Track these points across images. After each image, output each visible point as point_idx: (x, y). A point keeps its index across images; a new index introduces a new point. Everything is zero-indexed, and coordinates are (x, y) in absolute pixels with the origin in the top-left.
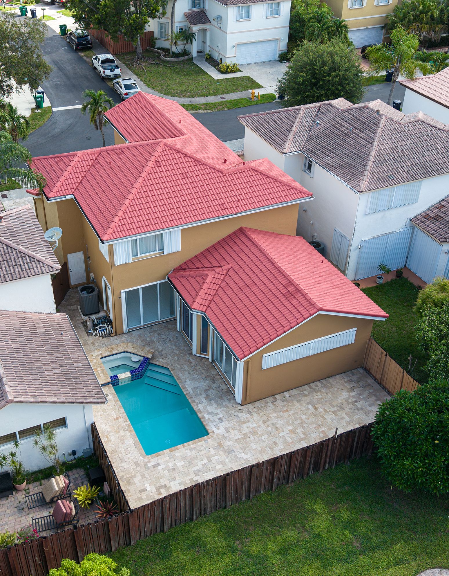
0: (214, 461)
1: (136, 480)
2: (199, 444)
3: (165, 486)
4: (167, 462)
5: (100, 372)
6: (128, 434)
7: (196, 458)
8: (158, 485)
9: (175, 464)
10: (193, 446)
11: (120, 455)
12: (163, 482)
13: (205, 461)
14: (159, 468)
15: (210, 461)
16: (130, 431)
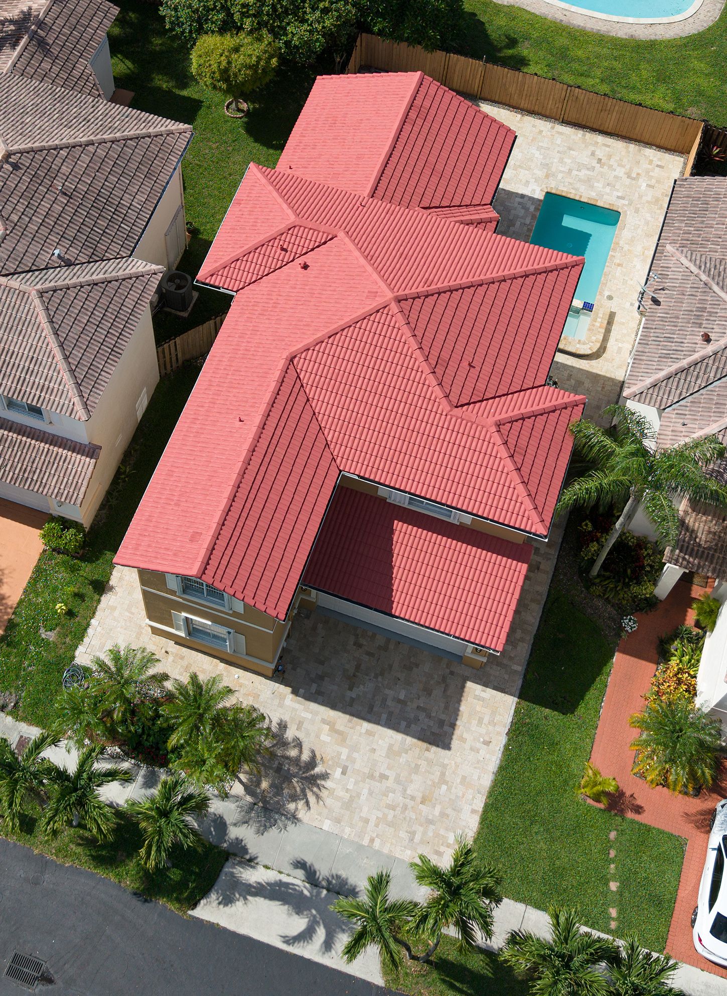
0: (568, 167)
1: (648, 198)
2: (565, 189)
3: (629, 177)
4: (608, 194)
5: (599, 320)
6: (621, 243)
7: (580, 180)
8: (634, 182)
9: (603, 187)
10: (573, 191)
11: (645, 228)
12: (628, 181)
13: (575, 172)
14: (620, 194)
15: (570, 171)
16: (618, 244)
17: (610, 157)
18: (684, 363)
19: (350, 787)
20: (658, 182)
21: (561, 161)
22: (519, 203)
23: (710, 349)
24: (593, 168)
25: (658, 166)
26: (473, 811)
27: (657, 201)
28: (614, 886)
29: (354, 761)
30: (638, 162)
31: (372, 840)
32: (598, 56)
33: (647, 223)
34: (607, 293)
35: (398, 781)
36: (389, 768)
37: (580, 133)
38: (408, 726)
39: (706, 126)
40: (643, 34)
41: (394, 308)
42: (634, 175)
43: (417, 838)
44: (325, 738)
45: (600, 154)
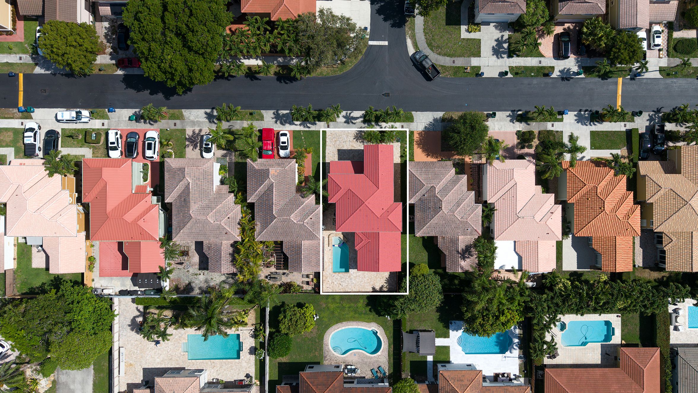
0: (346, 280)
2: (345, 274)
7: (343, 278)
9: (338, 278)
14: (334, 277)
18: (314, 213)
19: (348, 139)
20: (327, 283)
21: (348, 281)
22: (354, 267)
23: (310, 217)
24: (341, 282)
25: (328, 288)
26: (328, 142)
27: (326, 278)
28: (303, 138)
30: (332, 287)
31: (342, 132)
32: (348, 314)
33: (327, 271)
34: (331, 251)
36: (343, 144)
37: (346, 291)
39: (320, 293)
40: (339, 325)
41: (364, 201)
42: (333, 283)
44: (355, 145)
45: (341, 286)
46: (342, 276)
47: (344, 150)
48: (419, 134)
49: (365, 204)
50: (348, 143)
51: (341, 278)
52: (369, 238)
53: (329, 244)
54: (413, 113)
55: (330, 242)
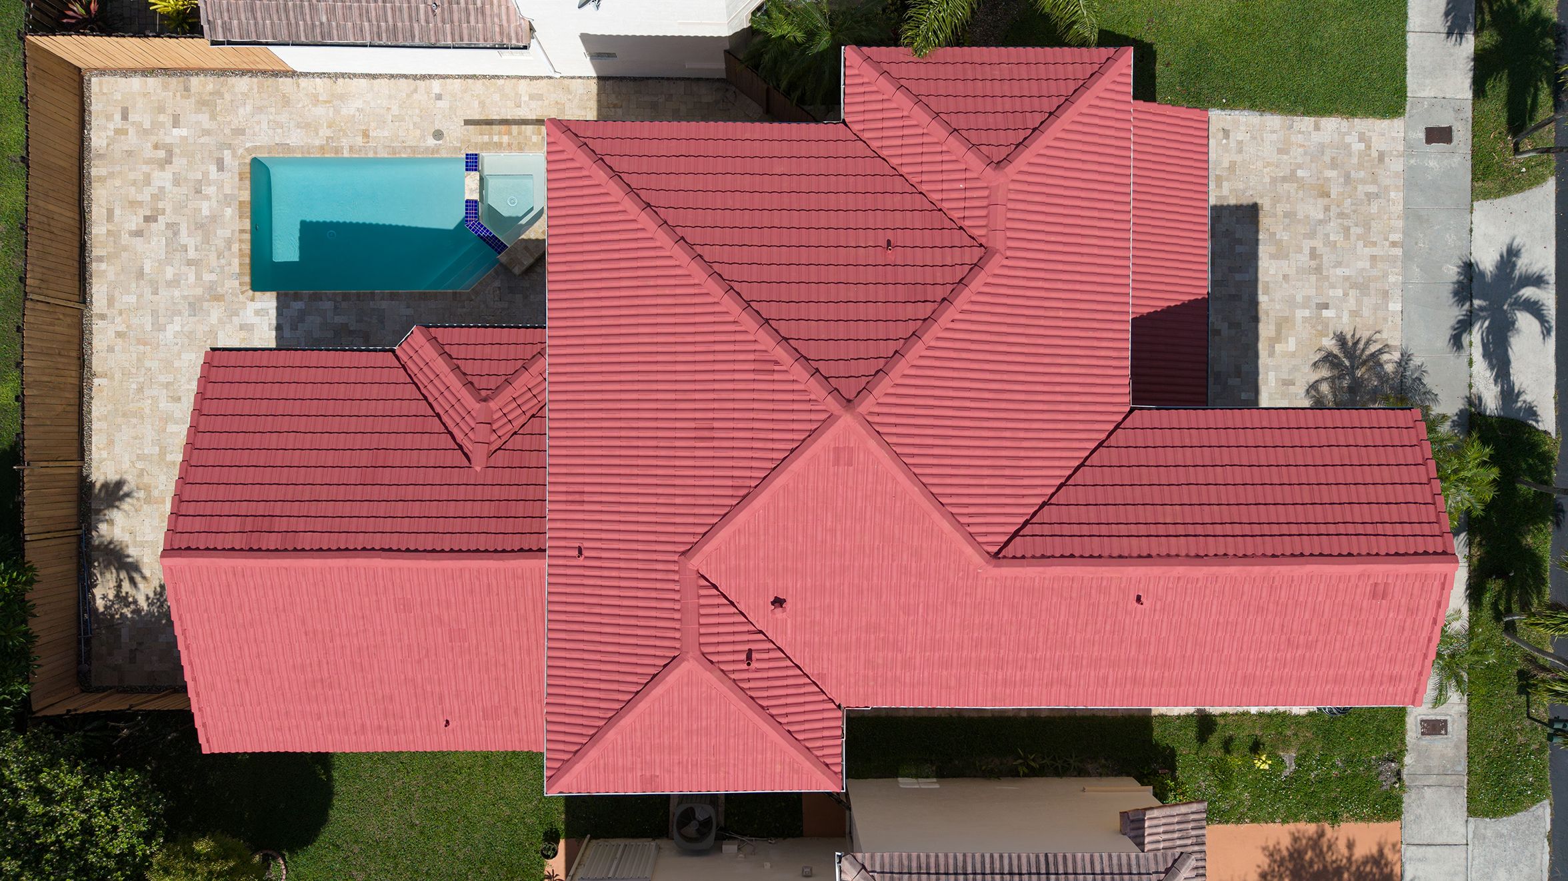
0: (184, 269)
1: (204, 119)
2: (236, 262)
3: (168, 161)
4: (221, 187)
5: (496, 139)
6: (317, 142)
7: (206, 240)
8: (176, 151)
9: (208, 198)
10: (235, 247)
11: (273, 110)
12: (179, 163)
13: (192, 254)
14: (213, 168)
15: (189, 263)
16: (322, 148)
17: (134, 204)
19: (1340, 292)
20: (161, 109)
21: (175, 283)
22: (294, 328)
24: (173, 227)
25: (125, 117)
26: (1317, 128)
27: (204, 103)
29: (1307, 299)
30: (130, 153)
31: (1394, 244)
33: (260, 110)
34: (431, 142)
35: (1312, 235)
36: (1299, 250)
37: (95, 267)
38: (1240, 242)
39: (35, 32)
41: (867, 405)
42: (162, 154)
43: (1372, 189)
44: (1291, 345)
45: (134, 221)
46: (223, 233)
47: (1254, 257)
48: (1378, 860)
49: (831, 419)
50: (1306, 289)
51: (204, 227)
52: (501, 458)
53: (489, 123)
54: (1542, 814)
55: (498, 135)
